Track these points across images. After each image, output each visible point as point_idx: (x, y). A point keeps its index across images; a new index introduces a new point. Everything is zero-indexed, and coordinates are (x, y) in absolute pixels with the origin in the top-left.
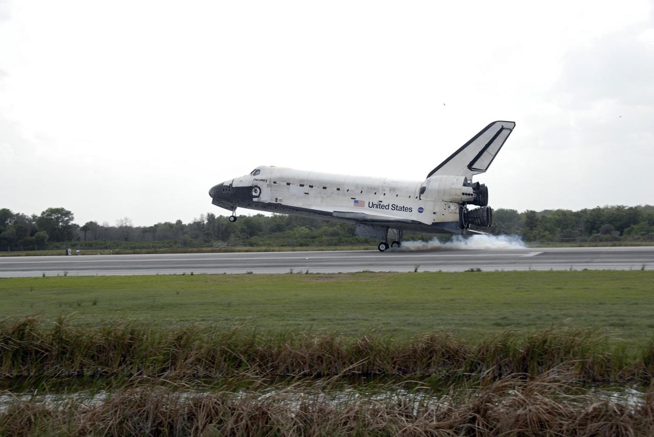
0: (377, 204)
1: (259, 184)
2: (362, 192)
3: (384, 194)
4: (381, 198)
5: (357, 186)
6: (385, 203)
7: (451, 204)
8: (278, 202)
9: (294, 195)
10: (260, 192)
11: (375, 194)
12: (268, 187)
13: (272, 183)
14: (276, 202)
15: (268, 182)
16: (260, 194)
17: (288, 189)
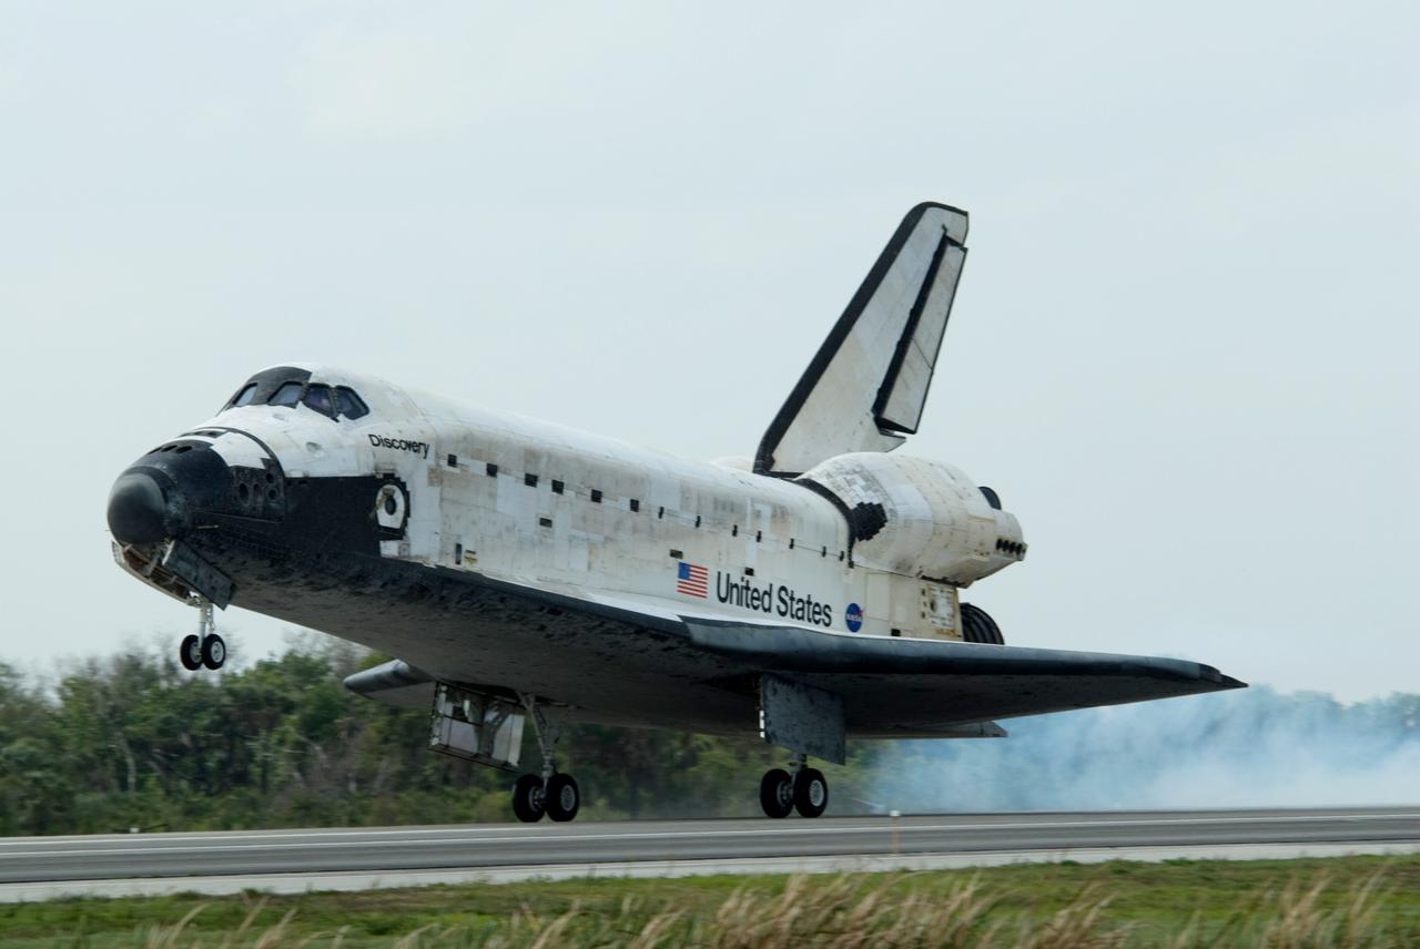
0: (740, 584)
1: (404, 464)
2: (698, 524)
3: (759, 538)
4: (750, 553)
5: (686, 492)
6: (759, 582)
7: (937, 589)
8: (465, 566)
9: (508, 529)
10: (407, 513)
11: (735, 533)
12: (431, 483)
13: (444, 463)
14: (458, 563)
15: (431, 460)
16: (405, 523)
17: (492, 496)
